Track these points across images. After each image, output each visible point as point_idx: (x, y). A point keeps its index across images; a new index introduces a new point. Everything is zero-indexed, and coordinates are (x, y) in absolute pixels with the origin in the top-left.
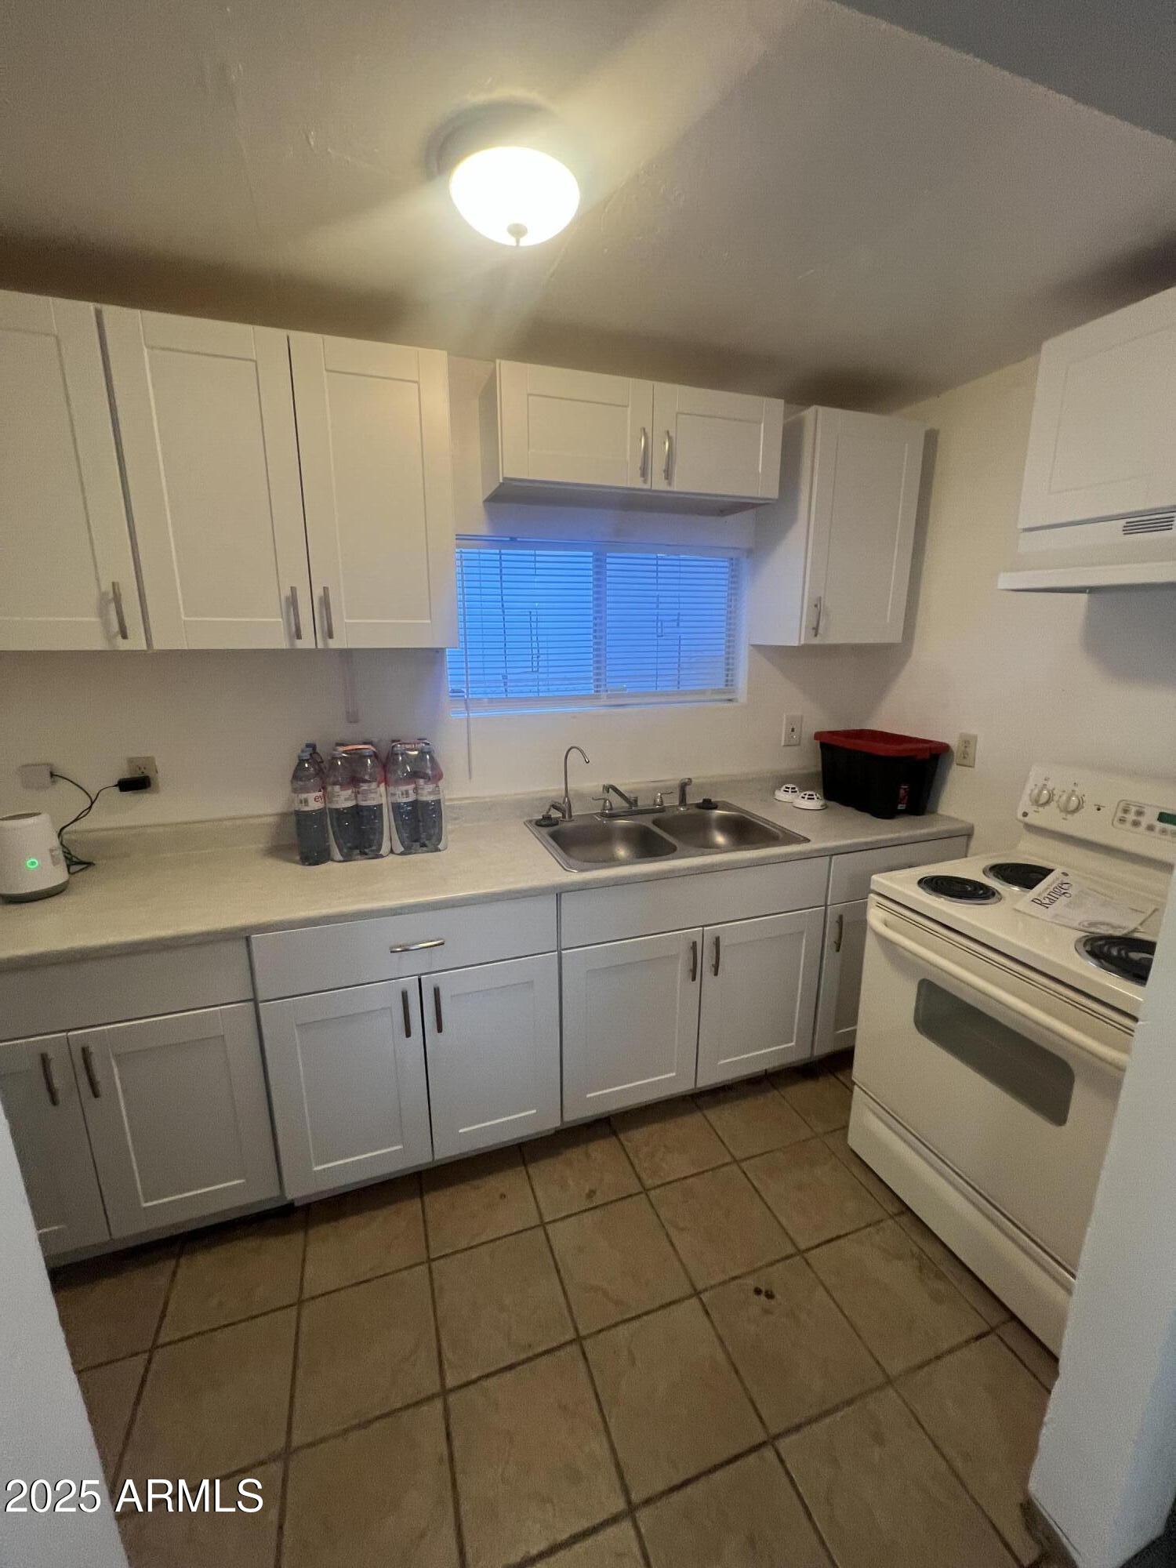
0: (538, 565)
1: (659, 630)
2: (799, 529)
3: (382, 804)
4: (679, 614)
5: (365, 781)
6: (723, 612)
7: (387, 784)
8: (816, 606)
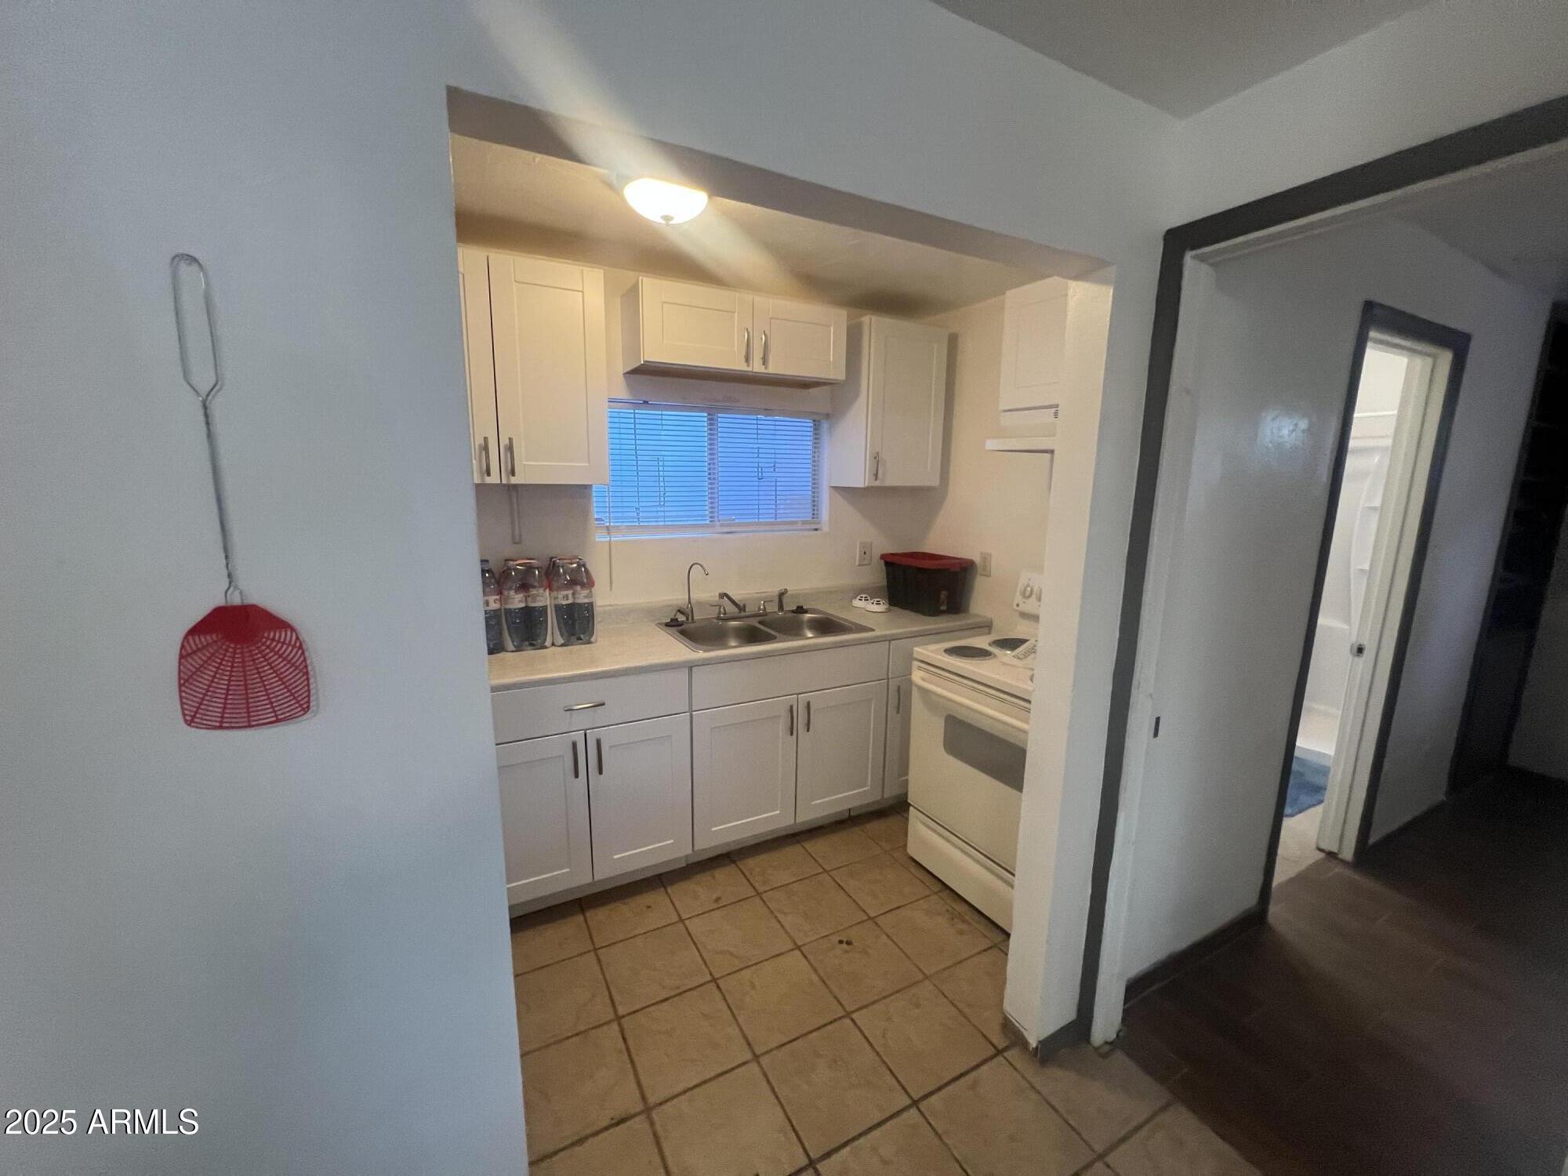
0: (664, 422)
1: (760, 474)
2: (862, 401)
3: (546, 606)
4: (775, 463)
5: (534, 587)
6: (809, 461)
7: (550, 590)
8: (875, 458)
